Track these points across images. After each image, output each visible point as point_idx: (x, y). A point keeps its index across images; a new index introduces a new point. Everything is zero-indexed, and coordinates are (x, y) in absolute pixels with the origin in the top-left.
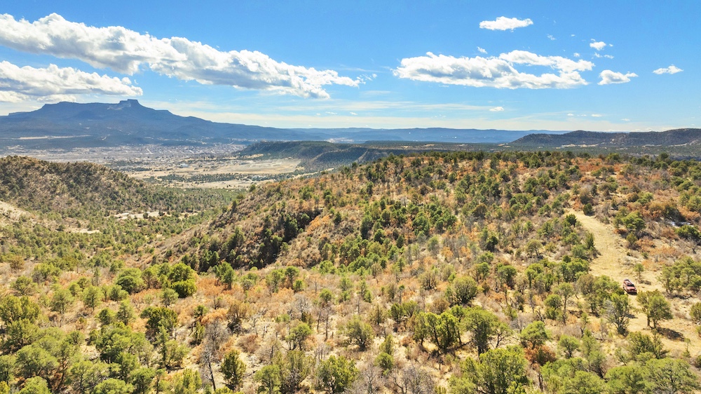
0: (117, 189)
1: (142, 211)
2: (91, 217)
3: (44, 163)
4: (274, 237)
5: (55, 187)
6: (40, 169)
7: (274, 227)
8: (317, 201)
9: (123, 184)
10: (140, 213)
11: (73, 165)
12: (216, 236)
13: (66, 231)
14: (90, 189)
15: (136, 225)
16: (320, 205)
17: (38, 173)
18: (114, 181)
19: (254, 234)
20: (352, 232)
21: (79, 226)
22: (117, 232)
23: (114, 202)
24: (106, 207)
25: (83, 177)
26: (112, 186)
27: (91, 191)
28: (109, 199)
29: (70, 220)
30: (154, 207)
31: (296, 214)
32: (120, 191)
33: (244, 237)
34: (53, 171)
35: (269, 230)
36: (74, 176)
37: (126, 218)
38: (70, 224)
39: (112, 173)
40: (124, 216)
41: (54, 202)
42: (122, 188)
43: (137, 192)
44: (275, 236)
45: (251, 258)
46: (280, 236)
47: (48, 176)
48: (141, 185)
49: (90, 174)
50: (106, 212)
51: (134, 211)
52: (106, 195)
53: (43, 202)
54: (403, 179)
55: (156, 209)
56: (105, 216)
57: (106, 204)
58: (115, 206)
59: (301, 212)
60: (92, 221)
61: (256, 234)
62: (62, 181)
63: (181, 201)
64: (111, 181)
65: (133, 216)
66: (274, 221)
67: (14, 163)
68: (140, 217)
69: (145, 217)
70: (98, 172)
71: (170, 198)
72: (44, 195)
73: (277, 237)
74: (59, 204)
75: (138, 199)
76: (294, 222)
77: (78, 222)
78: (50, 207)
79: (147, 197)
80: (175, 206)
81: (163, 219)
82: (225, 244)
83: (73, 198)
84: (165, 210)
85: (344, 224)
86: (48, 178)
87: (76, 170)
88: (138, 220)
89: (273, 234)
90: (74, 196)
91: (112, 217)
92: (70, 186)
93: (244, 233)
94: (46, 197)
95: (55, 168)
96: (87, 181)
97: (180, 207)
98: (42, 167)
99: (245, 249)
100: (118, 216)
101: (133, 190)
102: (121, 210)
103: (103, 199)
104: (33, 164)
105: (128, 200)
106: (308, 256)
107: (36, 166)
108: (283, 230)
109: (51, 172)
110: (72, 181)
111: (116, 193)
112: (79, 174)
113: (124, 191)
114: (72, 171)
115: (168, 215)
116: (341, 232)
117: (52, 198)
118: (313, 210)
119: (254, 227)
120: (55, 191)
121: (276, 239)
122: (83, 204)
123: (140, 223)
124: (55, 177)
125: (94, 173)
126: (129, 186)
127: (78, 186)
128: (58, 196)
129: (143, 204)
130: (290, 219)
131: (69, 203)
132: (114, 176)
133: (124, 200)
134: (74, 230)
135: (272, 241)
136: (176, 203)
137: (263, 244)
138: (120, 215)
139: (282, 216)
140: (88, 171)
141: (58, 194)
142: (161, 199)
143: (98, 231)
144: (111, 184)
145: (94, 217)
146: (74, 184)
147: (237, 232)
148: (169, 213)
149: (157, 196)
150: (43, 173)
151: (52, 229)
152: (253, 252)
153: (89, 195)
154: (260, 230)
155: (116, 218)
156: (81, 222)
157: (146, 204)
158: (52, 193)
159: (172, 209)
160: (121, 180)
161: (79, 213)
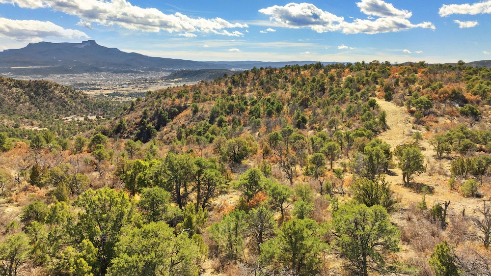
0: (66, 100)
1: (84, 115)
2: (44, 119)
3: (11, 80)
4: (148, 125)
5: (19, 98)
6: (8, 84)
7: (150, 118)
8: (187, 99)
9: (72, 96)
10: (82, 117)
11: (33, 82)
13: (21, 128)
14: (46, 99)
15: (78, 125)
16: (189, 102)
17: (6, 87)
18: (65, 94)
19: (134, 123)
20: (203, 120)
21: (32, 125)
22: (61, 129)
23: (64, 109)
24: (58, 112)
25: (41, 91)
26: (63, 98)
27: (47, 101)
28: (60, 107)
29: (26, 120)
30: (94, 112)
31: (169, 109)
32: (69, 101)
33: (126, 126)
34: (18, 85)
35: (146, 121)
36: (34, 90)
37: (71, 120)
38: (25, 123)
39: (64, 88)
40: (70, 119)
41: (18, 109)
42: (70, 99)
43: (82, 102)
44: (150, 125)
46: (154, 124)
47: (14, 90)
48: (85, 97)
49: (46, 89)
50: (57, 116)
51: (78, 115)
52: (58, 104)
53: (10, 108)
54: (257, 84)
55: (95, 114)
56: (56, 118)
57: (58, 110)
58: (64, 112)
59: (172, 107)
60: (44, 121)
61: (136, 124)
62: (25, 93)
63: (114, 109)
64: (62, 94)
65: (76, 119)
66: (151, 114)
68: (82, 119)
69: (85, 119)
70: (53, 87)
71: (106, 106)
72: (11, 103)
73: (151, 125)
74: (21, 110)
75: (82, 107)
76: (166, 114)
77: (32, 122)
78: (14, 112)
79: (89, 106)
80: (109, 112)
81: (98, 121)
83: (33, 106)
84: (101, 115)
85: (199, 114)
86: (14, 91)
87: (36, 85)
88: (79, 122)
89: (148, 124)
90: (34, 104)
91: (61, 119)
92: (31, 97)
93: (127, 123)
94: (12, 105)
95: (19, 84)
96: (44, 94)
97: (113, 113)
98: (10, 83)
99: (126, 135)
100: (65, 118)
101: (79, 100)
102: (69, 114)
103: (56, 106)
105: (74, 107)
106: (168, 138)
107: (5, 82)
108: (156, 121)
109: (16, 87)
110: (32, 93)
111: (66, 102)
112: (38, 89)
113: (72, 101)
114: (33, 86)
115: (103, 118)
116: (196, 120)
117: (17, 106)
118: (183, 105)
119: (136, 118)
120: (19, 101)
121: (150, 127)
122: (40, 110)
123: (80, 123)
124: (21, 91)
125: (50, 88)
126: (76, 98)
127: (37, 97)
128: (21, 104)
129: (85, 111)
130: (163, 112)
131: (30, 109)
132: (65, 91)
133: (71, 108)
134: (28, 128)
135: (146, 128)
136: (110, 110)
137: (139, 131)
138: (67, 118)
139: (158, 110)
140: (45, 86)
141: (22, 103)
142: (100, 107)
143: (46, 129)
144: (62, 96)
145: (47, 119)
146: (34, 96)
147: (122, 123)
148: (103, 117)
149: (97, 105)
150: (10, 87)
151: (9, 126)
152: (131, 137)
153: (45, 103)
154: (139, 120)
155: (64, 120)
156: (35, 122)
157: (88, 111)
158: (17, 101)
159: (107, 114)
160: (70, 93)
161: (36, 116)
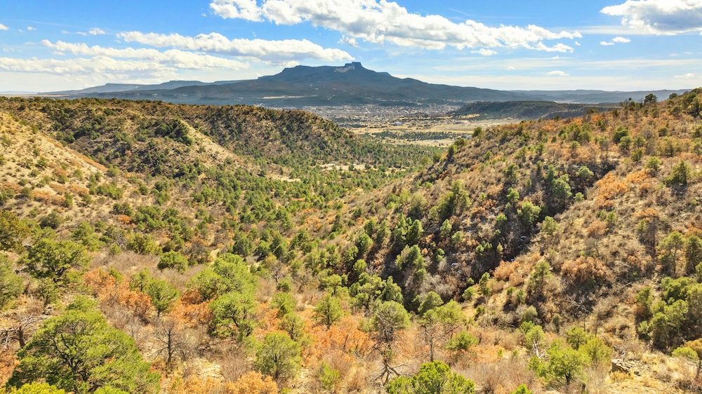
0: (326, 139)
1: (349, 163)
2: (296, 165)
3: (262, 110)
4: (523, 204)
5: (268, 133)
6: (257, 115)
7: (524, 187)
8: (604, 147)
9: (333, 135)
10: (346, 165)
11: (287, 112)
12: (421, 195)
13: (267, 177)
14: (301, 137)
15: (340, 177)
16: (612, 154)
17: (255, 119)
18: (325, 130)
21: (282, 173)
22: (318, 182)
23: (322, 151)
24: (314, 156)
25: (295, 125)
26: (322, 136)
27: (301, 140)
28: (318, 149)
29: (274, 166)
30: (361, 159)
31: (566, 167)
32: (329, 141)
34: (269, 117)
36: (287, 123)
37: (331, 169)
38: (273, 170)
39: (324, 122)
40: (329, 167)
41: (266, 148)
42: (331, 138)
43: (346, 143)
45: (479, 239)
46: (536, 203)
47: (264, 122)
48: (351, 137)
49: (302, 123)
50: (313, 161)
51: (341, 162)
52: (315, 144)
53: (256, 148)
55: (363, 161)
56: (311, 165)
57: (315, 153)
58: (322, 156)
60: (297, 169)
61: (489, 197)
62: (276, 128)
63: (389, 156)
64: (321, 130)
65: (338, 168)
66: (524, 176)
67: (236, 109)
68: (345, 168)
69: (351, 169)
70: (310, 121)
71: (378, 151)
72: (258, 141)
74: (270, 150)
75: (346, 151)
76: (563, 181)
77: (281, 169)
78: (262, 153)
79: (356, 149)
80: (382, 160)
81: (369, 173)
82: (435, 208)
83: (284, 146)
84: (372, 164)
86: (264, 124)
87: (290, 118)
88: (343, 172)
89: (521, 199)
90: (285, 143)
91: (318, 167)
92: (283, 134)
93: (467, 193)
94: (260, 143)
95: (270, 116)
96: (298, 129)
97: (388, 161)
98: (259, 113)
99: (468, 222)
100: (323, 166)
101: (342, 141)
102: (328, 160)
103: (312, 148)
104: (252, 110)
105: (336, 150)
107: (254, 112)
108: (540, 193)
109: (267, 119)
110: (285, 128)
111: (325, 143)
112: (292, 122)
113: (333, 141)
114: (286, 118)
115: (374, 169)
117: (265, 144)
118: (599, 161)
119: (486, 183)
120: (268, 138)
122: (292, 152)
123: (344, 175)
124: (271, 124)
125: (306, 122)
126: (339, 137)
127: (290, 134)
128: (270, 143)
129: (350, 156)
131: (280, 151)
132: (325, 126)
133: (332, 151)
134: (276, 177)
135: (519, 211)
136: (384, 157)
137: (502, 215)
138: (326, 165)
140: (300, 119)
141: (271, 141)
142: (369, 152)
143: (298, 180)
144: (321, 134)
145: (300, 166)
146: (287, 131)
147: (456, 190)
148: (375, 167)
149: (366, 149)
150: (260, 119)
151: (253, 174)
152: (484, 227)
153: (299, 143)
154: (496, 189)
155: (322, 168)
156: (285, 169)
157: (354, 156)
158: (265, 139)
159: (380, 163)
160: (331, 130)
161: (286, 161)
